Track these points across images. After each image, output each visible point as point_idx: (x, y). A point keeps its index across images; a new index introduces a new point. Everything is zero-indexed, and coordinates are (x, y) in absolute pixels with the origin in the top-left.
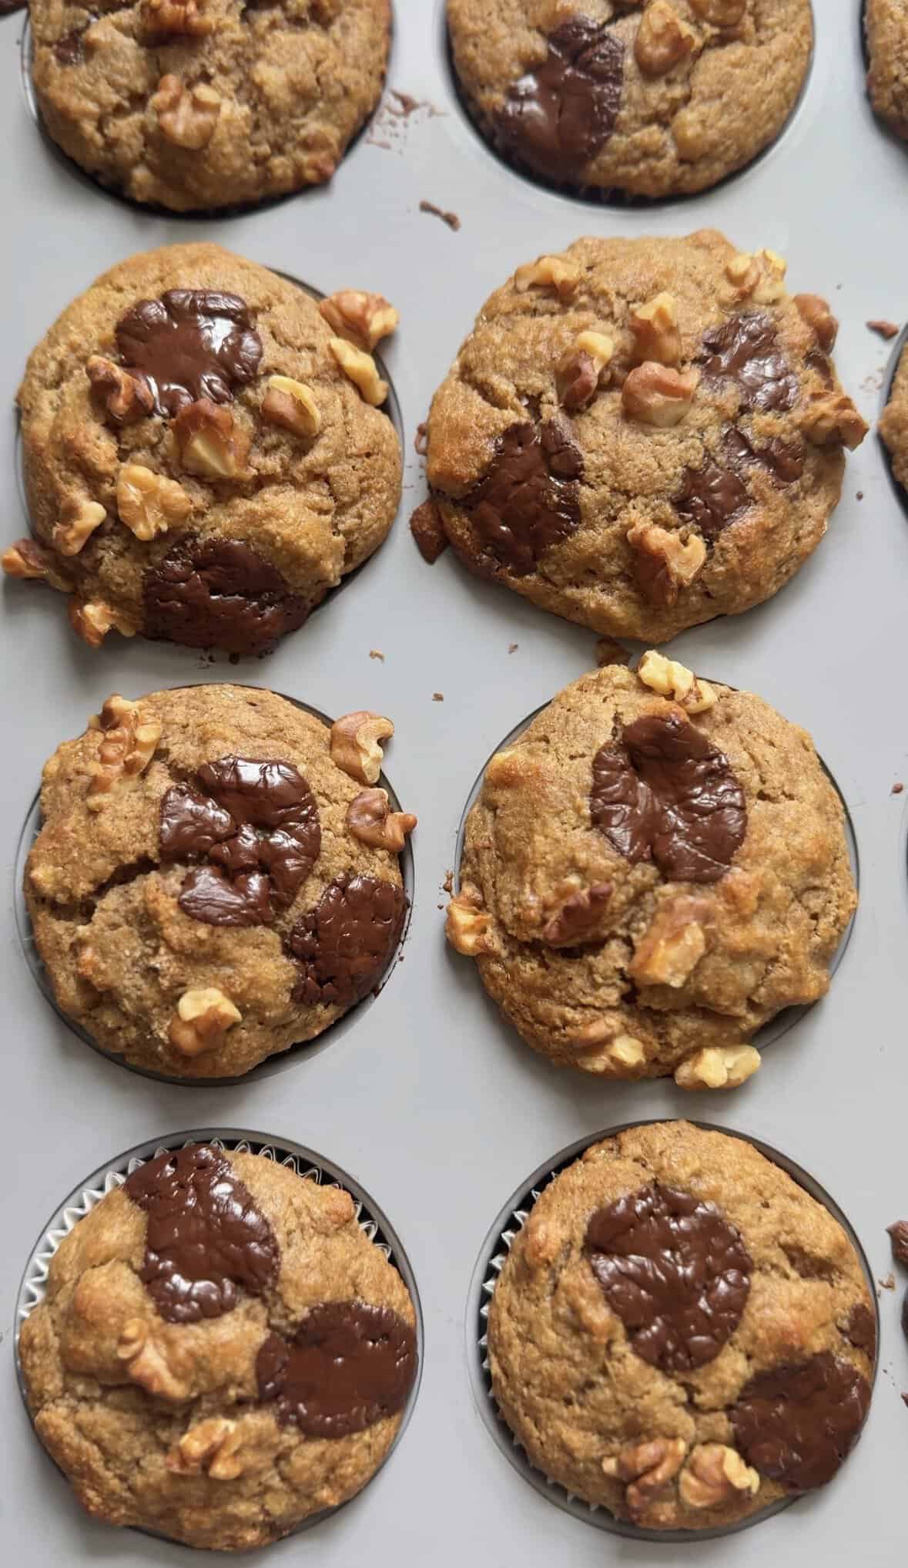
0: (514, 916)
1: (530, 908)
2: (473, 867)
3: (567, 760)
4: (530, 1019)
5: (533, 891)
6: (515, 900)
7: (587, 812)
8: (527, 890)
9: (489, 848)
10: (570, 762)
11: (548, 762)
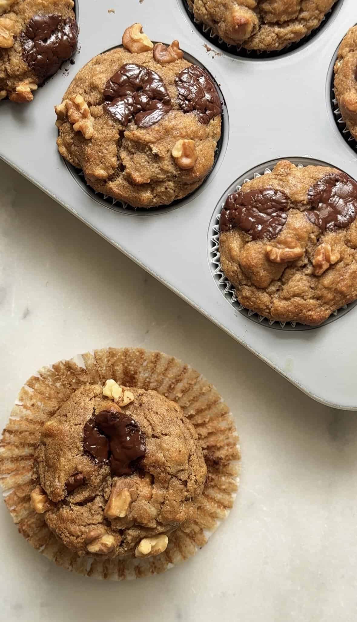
0: (51, 491)
1: (58, 488)
2: (37, 468)
3: (74, 426)
4: (68, 535)
5: (59, 481)
6: (52, 485)
7: (82, 449)
8: (57, 481)
9: (42, 461)
10: (75, 427)
11: (66, 427)
